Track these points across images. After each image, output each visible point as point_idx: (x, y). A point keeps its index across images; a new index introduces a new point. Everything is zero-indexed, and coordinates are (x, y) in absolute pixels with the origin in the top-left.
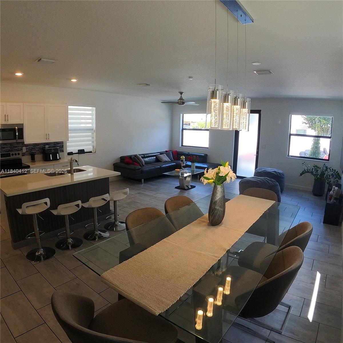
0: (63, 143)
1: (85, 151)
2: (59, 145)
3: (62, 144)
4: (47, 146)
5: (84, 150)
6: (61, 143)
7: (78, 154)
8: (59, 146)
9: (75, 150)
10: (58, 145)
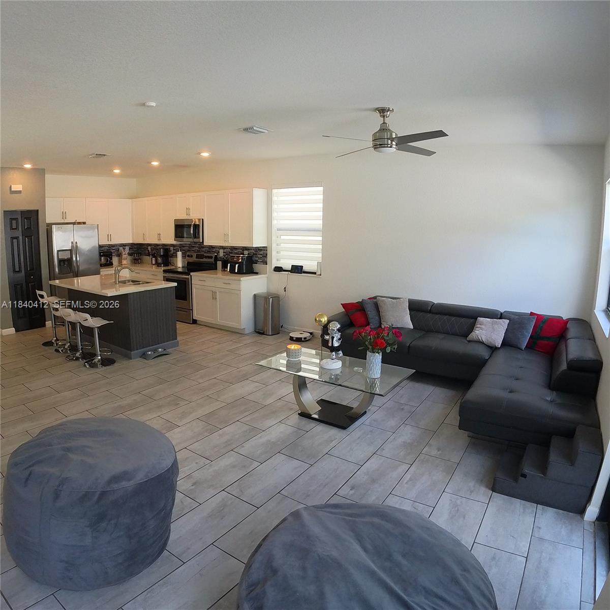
0: (267, 250)
1: (305, 269)
2: (262, 253)
3: (264, 252)
4: (246, 252)
5: (303, 266)
6: (264, 250)
7: (290, 273)
8: (262, 255)
9: (287, 264)
10: (260, 253)
